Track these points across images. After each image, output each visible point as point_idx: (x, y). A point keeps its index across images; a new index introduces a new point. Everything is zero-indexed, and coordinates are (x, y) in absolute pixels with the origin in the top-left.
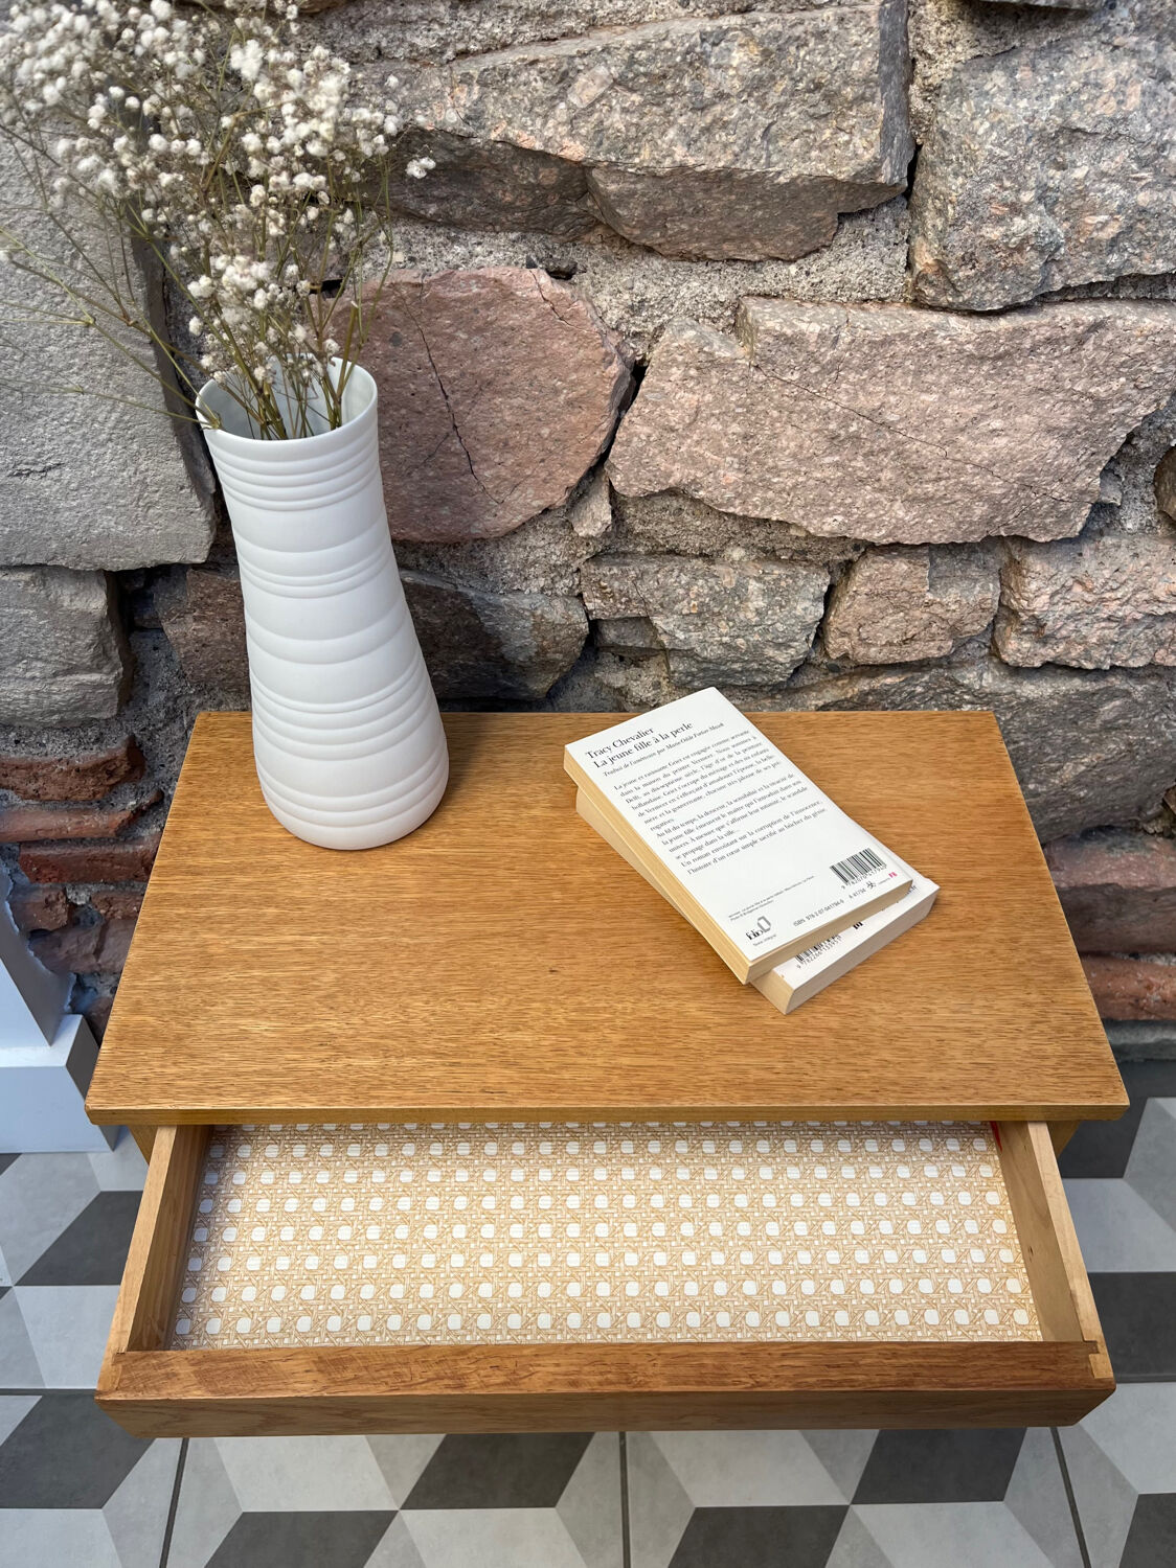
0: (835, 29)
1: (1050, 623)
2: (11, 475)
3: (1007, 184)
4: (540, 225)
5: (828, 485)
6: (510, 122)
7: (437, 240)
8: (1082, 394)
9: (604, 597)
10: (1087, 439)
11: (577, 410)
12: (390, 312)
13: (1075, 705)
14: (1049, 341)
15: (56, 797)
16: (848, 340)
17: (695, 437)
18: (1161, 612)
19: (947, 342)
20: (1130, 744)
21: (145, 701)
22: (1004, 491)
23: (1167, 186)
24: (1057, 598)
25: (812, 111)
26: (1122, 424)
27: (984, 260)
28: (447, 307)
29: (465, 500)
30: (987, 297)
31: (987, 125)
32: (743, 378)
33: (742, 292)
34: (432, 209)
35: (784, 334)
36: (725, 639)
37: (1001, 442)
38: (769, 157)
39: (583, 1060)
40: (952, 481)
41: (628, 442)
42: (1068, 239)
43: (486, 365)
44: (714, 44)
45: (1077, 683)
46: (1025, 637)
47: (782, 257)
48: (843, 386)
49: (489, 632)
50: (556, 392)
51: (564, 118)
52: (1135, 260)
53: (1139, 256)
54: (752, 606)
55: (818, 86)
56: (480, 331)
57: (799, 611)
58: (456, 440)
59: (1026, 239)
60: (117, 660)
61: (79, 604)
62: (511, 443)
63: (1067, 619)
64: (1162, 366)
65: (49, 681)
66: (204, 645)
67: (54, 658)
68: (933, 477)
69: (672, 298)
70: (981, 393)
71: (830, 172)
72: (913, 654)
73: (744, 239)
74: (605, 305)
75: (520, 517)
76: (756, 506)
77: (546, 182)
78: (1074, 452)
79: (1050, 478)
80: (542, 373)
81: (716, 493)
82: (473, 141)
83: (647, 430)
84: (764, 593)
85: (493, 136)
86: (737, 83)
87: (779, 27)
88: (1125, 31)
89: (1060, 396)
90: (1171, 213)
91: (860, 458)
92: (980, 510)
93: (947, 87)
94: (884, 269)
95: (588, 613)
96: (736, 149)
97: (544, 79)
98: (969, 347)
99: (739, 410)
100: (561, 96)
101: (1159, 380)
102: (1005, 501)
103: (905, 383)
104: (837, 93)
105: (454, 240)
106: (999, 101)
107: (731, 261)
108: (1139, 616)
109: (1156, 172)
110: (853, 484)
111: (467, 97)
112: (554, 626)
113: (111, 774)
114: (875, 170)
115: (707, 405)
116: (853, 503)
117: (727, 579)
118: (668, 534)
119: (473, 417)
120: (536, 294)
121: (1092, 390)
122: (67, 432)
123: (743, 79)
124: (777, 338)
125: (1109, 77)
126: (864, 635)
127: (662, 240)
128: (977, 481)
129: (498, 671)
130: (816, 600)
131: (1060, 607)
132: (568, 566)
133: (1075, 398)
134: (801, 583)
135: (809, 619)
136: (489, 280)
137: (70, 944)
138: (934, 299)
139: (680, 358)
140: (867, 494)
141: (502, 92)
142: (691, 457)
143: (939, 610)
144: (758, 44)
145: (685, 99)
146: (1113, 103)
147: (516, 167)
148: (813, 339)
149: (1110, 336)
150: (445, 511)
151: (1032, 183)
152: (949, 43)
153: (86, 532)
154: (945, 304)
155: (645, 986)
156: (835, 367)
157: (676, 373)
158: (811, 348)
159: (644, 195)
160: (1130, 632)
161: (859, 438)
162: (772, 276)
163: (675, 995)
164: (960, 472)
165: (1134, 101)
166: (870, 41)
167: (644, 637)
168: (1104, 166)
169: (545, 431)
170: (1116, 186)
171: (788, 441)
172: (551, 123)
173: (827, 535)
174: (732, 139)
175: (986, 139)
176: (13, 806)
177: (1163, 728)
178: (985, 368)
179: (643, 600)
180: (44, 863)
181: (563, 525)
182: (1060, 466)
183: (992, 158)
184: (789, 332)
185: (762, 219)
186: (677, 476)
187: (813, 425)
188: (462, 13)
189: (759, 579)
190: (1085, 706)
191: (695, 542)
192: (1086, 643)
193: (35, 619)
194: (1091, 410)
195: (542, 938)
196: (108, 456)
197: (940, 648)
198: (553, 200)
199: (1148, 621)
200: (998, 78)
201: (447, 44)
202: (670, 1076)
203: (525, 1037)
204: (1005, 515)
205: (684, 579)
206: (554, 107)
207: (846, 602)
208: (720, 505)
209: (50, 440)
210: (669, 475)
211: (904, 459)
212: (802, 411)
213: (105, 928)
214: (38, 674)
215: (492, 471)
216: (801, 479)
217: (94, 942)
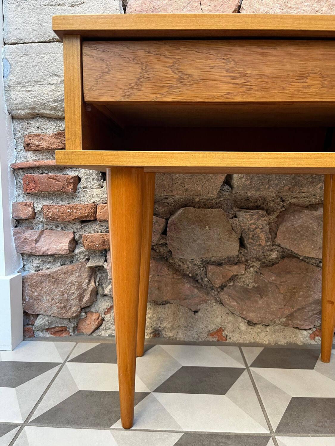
2: (69, 6)
65: (58, 85)
67: (62, 75)
91: (315, 4)
176: (28, 161)
180: (32, 179)
186: (262, 10)
193: (60, 58)
211: (329, 2)
213: (42, 232)
214: (55, 82)
215: (207, 8)
216: (299, 10)
217: (37, 236)
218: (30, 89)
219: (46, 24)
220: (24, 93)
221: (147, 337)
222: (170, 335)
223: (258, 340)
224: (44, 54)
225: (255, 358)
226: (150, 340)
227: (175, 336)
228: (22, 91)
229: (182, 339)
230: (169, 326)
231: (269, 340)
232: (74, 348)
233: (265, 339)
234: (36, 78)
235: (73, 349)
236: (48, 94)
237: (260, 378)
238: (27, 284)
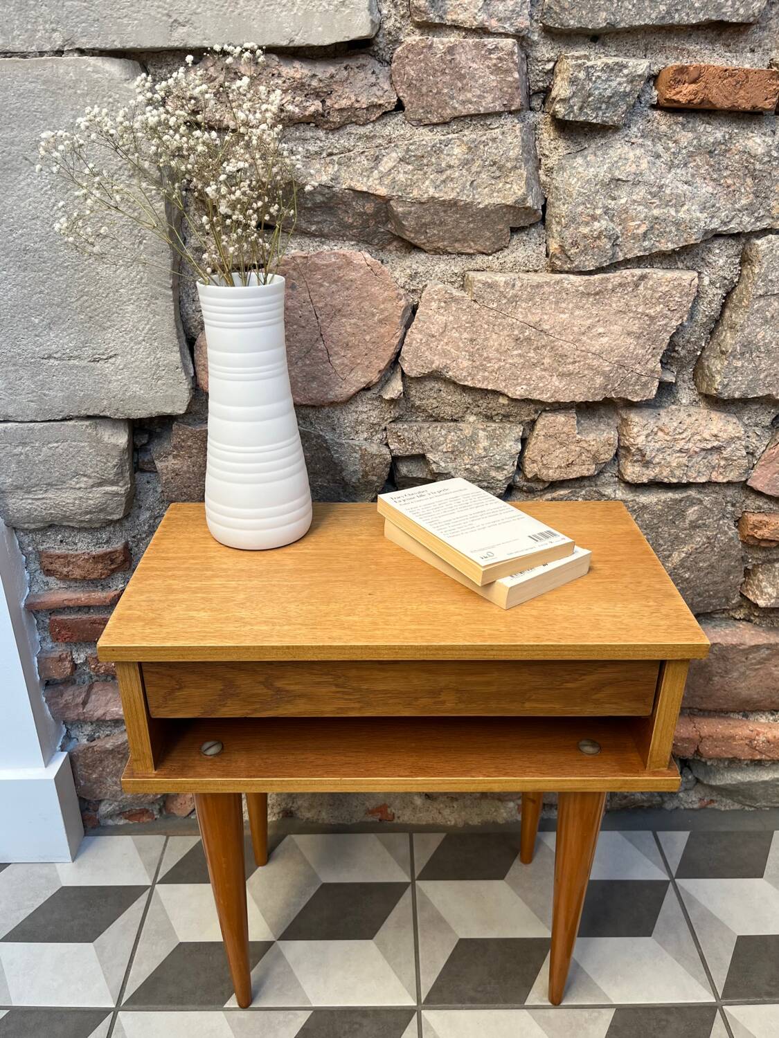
0: (501, 137)
1: (648, 453)
2: (90, 361)
3: (589, 206)
4: (365, 238)
5: (516, 367)
6: (352, 179)
7: (315, 244)
8: (642, 314)
9: (400, 442)
10: (649, 339)
11: (383, 326)
12: (291, 272)
13: (672, 509)
14: (620, 285)
15: (78, 577)
16: (520, 285)
17: (445, 341)
18: (709, 447)
19: (569, 286)
20: (708, 538)
21: (138, 517)
22: (610, 368)
23: (667, 206)
24: (650, 438)
25: (492, 175)
26: (666, 331)
27: (582, 244)
28: (319, 269)
29: (326, 378)
30: (587, 263)
31: (575, 179)
32: (469, 307)
33: (466, 269)
34: (314, 228)
35: (487, 282)
36: (467, 466)
37: (604, 340)
38: (474, 195)
39: (389, 627)
40: (582, 363)
41: (411, 343)
42: (623, 234)
43: (338, 300)
44: (446, 146)
45: (671, 495)
46: (636, 464)
47: (485, 251)
48: (520, 310)
49: (336, 461)
50: (373, 315)
51: (377, 177)
52: (657, 244)
53: (659, 241)
54: (481, 446)
55: (495, 163)
56: (335, 281)
57: (507, 447)
58: (322, 343)
59: (601, 232)
60: (127, 479)
61: (113, 440)
62: (350, 344)
63: (657, 451)
64: (680, 298)
65: (89, 490)
66: (177, 474)
67: (93, 475)
68: (572, 360)
69: (431, 272)
70: (590, 313)
71: (503, 202)
72: (574, 473)
73: (465, 240)
74: (397, 276)
75: (354, 388)
76: (479, 381)
77: (368, 211)
78: (643, 347)
79: (634, 361)
80: (366, 304)
81: (458, 373)
82: (334, 189)
83: (420, 336)
84: (487, 438)
85: (344, 187)
86: (457, 161)
87: (475, 137)
88: (636, 137)
89: (631, 315)
90: (670, 218)
91: (532, 351)
92: (599, 380)
93: (556, 168)
94: (535, 255)
95: (391, 451)
96: (458, 190)
97: (368, 160)
98: (581, 288)
99: (467, 325)
100: (375, 167)
101: (680, 305)
102: (611, 375)
103: (551, 308)
104: (504, 166)
105: (323, 243)
106: (580, 170)
107: (460, 254)
108: (698, 450)
109: (660, 199)
110: (530, 367)
111: (332, 170)
112: (372, 456)
113: (113, 561)
114: (524, 200)
115: (451, 322)
116: (531, 378)
117: (467, 431)
118: (434, 406)
119: (331, 329)
120: (364, 262)
121: (647, 311)
122: (123, 336)
123: (459, 159)
124: (484, 284)
125: (631, 155)
126: (545, 462)
127: (425, 241)
128: (595, 363)
129: (340, 490)
130: (516, 440)
131: (652, 444)
132: (380, 426)
133: (639, 316)
134: (507, 432)
135: (514, 451)
136: (340, 255)
137: (68, 695)
138: (561, 267)
139: (436, 297)
140: (538, 372)
141: (348, 167)
142: (444, 352)
143: (585, 445)
144: (465, 145)
145: (433, 167)
146: (634, 166)
147: (354, 203)
148: (502, 284)
149: (651, 283)
150: (314, 385)
151: (600, 205)
152: (555, 148)
153: (124, 394)
154: (567, 269)
155: (424, 600)
156: (515, 300)
157: (434, 305)
158: (502, 289)
159: (415, 213)
160: (694, 460)
161: (530, 339)
162: (480, 261)
163: (442, 603)
164: (585, 358)
165: (644, 165)
166: (517, 141)
167: (422, 471)
168: (634, 197)
169: (368, 338)
170: (641, 207)
171: (494, 341)
172: (371, 179)
173: (518, 397)
174: (455, 186)
175: (575, 185)
176: (51, 589)
177: (726, 529)
178: (591, 300)
179: (421, 444)
180: (64, 625)
181: (376, 399)
182: (637, 354)
183: (579, 194)
184: (490, 281)
185: (473, 229)
186: (437, 363)
187: (506, 332)
188: (330, 136)
189: (484, 430)
190: (677, 511)
191: (449, 410)
192: (670, 466)
193: (87, 449)
194: (648, 323)
195: (366, 582)
196: (141, 350)
197: (588, 470)
198: (372, 223)
199: (703, 453)
200: (579, 160)
201: (323, 150)
202: (438, 632)
203: (356, 618)
204: (613, 384)
205: (443, 432)
206: (372, 172)
207: (533, 441)
208: (460, 380)
209: (114, 340)
210: (432, 363)
211: (555, 351)
212: (499, 324)
213: (91, 687)
214: (83, 486)
215: (340, 361)
216: (502, 364)
217: (83, 696)
218: (40, 496)
219: (51, 393)
220: (30, 501)
221: (271, 819)
222: (308, 815)
223: (440, 820)
224: (57, 442)
225: (428, 859)
226: (278, 825)
227: (316, 817)
228: (27, 498)
229: (326, 822)
230: (306, 804)
231: (456, 821)
232: (164, 849)
233: (450, 818)
234: (49, 481)
235: (163, 853)
236: (74, 503)
237: (427, 902)
238: (78, 764)
